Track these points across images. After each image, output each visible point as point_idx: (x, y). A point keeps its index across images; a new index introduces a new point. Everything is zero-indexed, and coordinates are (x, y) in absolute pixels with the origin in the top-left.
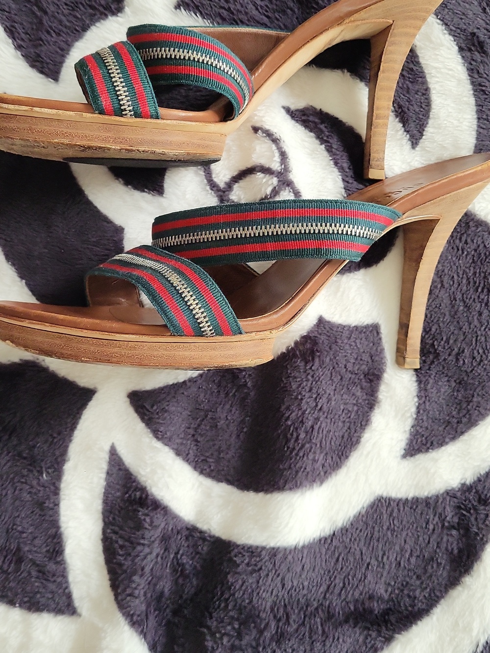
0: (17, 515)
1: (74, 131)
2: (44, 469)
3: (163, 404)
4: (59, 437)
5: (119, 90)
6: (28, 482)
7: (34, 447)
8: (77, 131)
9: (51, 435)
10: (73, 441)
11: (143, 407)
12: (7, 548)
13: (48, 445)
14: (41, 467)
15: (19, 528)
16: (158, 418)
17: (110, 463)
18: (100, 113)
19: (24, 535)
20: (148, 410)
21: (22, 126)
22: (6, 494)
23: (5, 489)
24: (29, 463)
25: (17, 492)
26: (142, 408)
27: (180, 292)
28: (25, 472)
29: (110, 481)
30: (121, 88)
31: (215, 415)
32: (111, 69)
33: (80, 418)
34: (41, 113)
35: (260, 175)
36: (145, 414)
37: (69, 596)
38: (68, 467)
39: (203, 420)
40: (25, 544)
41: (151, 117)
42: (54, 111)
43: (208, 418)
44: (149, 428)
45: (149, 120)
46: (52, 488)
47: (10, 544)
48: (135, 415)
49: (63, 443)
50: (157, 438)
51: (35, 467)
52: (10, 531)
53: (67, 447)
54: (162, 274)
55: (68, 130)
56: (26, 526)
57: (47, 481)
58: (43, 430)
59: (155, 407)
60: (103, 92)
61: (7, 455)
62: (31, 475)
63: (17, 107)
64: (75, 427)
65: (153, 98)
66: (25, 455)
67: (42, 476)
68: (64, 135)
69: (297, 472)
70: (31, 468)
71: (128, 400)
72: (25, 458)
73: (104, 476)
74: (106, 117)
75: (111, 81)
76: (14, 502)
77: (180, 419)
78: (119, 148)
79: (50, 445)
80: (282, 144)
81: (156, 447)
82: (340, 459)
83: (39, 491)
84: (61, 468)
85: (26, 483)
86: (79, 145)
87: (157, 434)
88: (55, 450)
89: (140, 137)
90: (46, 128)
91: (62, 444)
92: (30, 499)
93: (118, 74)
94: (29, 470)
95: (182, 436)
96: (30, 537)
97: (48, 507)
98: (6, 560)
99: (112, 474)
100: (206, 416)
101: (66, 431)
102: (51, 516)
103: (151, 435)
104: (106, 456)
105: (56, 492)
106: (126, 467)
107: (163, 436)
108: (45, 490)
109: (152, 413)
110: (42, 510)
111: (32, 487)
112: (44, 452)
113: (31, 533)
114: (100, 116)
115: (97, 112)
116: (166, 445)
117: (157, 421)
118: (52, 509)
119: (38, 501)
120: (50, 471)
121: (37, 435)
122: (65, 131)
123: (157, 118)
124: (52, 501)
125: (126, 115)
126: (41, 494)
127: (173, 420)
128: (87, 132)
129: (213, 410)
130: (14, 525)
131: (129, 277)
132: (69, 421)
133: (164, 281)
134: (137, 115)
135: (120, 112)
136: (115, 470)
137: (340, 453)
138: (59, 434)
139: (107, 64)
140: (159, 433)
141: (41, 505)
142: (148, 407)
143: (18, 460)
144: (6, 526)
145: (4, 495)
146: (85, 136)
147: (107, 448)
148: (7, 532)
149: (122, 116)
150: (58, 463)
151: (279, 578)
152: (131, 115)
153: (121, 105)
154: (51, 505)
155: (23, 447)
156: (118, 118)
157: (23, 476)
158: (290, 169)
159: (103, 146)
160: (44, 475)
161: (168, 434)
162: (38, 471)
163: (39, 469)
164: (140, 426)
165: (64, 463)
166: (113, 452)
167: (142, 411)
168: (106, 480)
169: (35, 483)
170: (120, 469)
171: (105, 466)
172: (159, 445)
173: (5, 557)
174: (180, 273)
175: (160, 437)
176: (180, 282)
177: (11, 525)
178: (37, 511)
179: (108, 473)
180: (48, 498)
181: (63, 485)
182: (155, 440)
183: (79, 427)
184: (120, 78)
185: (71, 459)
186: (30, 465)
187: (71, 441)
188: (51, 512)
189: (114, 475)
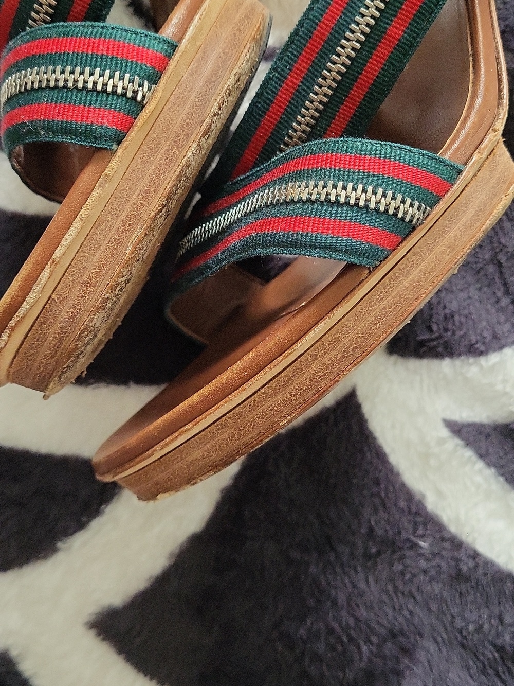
0: (449, 617)
1: (128, 208)
2: (412, 538)
3: (438, 314)
4: (382, 486)
5: (95, 83)
6: (415, 571)
7: (371, 530)
8: (131, 203)
9: (372, 495)
10: (401, 471)
11: (422, 343)
12: (486, 663)
13: (381, 509)
14: (408, 540)
15: (471, 628)
16: (454, 333)
17: (468, 444)
18: (119, 143)
19: (486, 627)
20: (430, 340)
21: (73, 298)
22: (411, 613)
23: (401, 609)
24: (389, 551)
25: (418, 597)
26: (423, 346)
27: (323, 198)
28: (398, 567)
29: (494, 460)
30: (92, 78)
31: (508, 252)
32: (48, 81)
33: (375, 439)
34: (69, 247)
36: (435, 347)
38: (432, 504)
39: (501, 273)
40: (499, 635)
41: (169, 56)
42: (77, 223)
43: (504, 265)
44: (459, 355)
45: (173, 63)
46: (447, 545)
47: (483, 654)
48: (425, 362)
49: (394, 487)
50: (481, 353)
51: (401, 549)
52: (465, 641)
53: (403, 485)
54: (271, 203)
55: (121, 218)
56: (474, 616)
57: (431, 545)
58: (357, 502)
59: (435, 327)
60: (86, 114)
61: (356, 572)
62: (408, 562)
63: (37, 288)
64: (385, 454)
65: (136, 34)
66: (374, 550)
67: (421, 547)
68: (127, 228)
70: (398, 555)
71: (394, 358)
72: (379, 553)
73: (480, 464)
74: (132, 134)
75: (72, 90)
76: (428, 608)
77: (477, 304)
78: (195, 146)
79: (384, 506)
81: (494, 366)
83: (438, 566)
84: (427, 513)
85: (414, 575)
86: (157, 214)
87: (475, 350)
88: (395, 505)
89: (192, 98)
90: (97, 256)
91: (395, 490)
92: (440, 585)
93: (63, 72)
94: (400, 560)
95: (502, 318)
96: (495, 622)
97: (470, 569)
98: (502, 675)
99: (487, 450)
100: (500, 265)
101: (380, 471)
102: (485, 574)
103: (471, 360)
104: (454, 443)
105: (456, 544)
106: (490, 426)
107: (484, 343)
108: (442, 557)
109: (440, 337)
110: (468, 579)
111: (425, 572)
112: (388, 522)
113: (490, 617)
114: (125, 143)
115: (114, 147)
116: (501, 348)
117: (456, 337)
118: (476, 566)
119: (451, 576)
120: (420, 531)
121: (357, 514)
122: (119, 224)
123: (174, 47)
124: (464, 558)
125: (144, 96)
126: (445, 567)
127: (471, 314)
128: (141, 186)
129: (497, 250)
130: (461, 633)
131: (231, 256)
132: (368, 456)
133: (284, 210)
134: (154, 79)
135: (136, 106)
136: (483, 444)
138: (377, 483)
139: (36, 86)
140: (476, 346)
141: (459, 577)
142: (426, 336)
143: (375, 564)
144: (455, 642)
145: (409, 616)
146: (146, 192)
147: (445, 432)
148: (464, 647)
149: (142, 106)
150: (418, 514)
152: (149, 89)
153: (124, 95)
154: (471, 564)
155: (360, 544)
156: (144, 115)
157: (402, 574)
159: (178, 171)
160: (422, 544)
161: (486, 334)
162: (411, 548)
163: (407, 545)
164: (446, 365)
165: (423, 505)
166: (456, 428)
167: (425, 349)
168: (489, 464)
169: (423, 564)
170: (488, 436)
171: (469, 453)
172: (494, 358)
173: (497, 674)
174: (294, 177)
175: (483, 348)
176: (307, 186)
177: (458, 634)
178: (463, 587)
179: (481, 456)
180: (457, 560)
181: (453, 529)
182: (482, 360)
183: (387, 449)
184: (72, 72)
185: (423, 492)
186: (394, 552)
187: (397, 475)
188: (480, 570)
189: (491, 450)
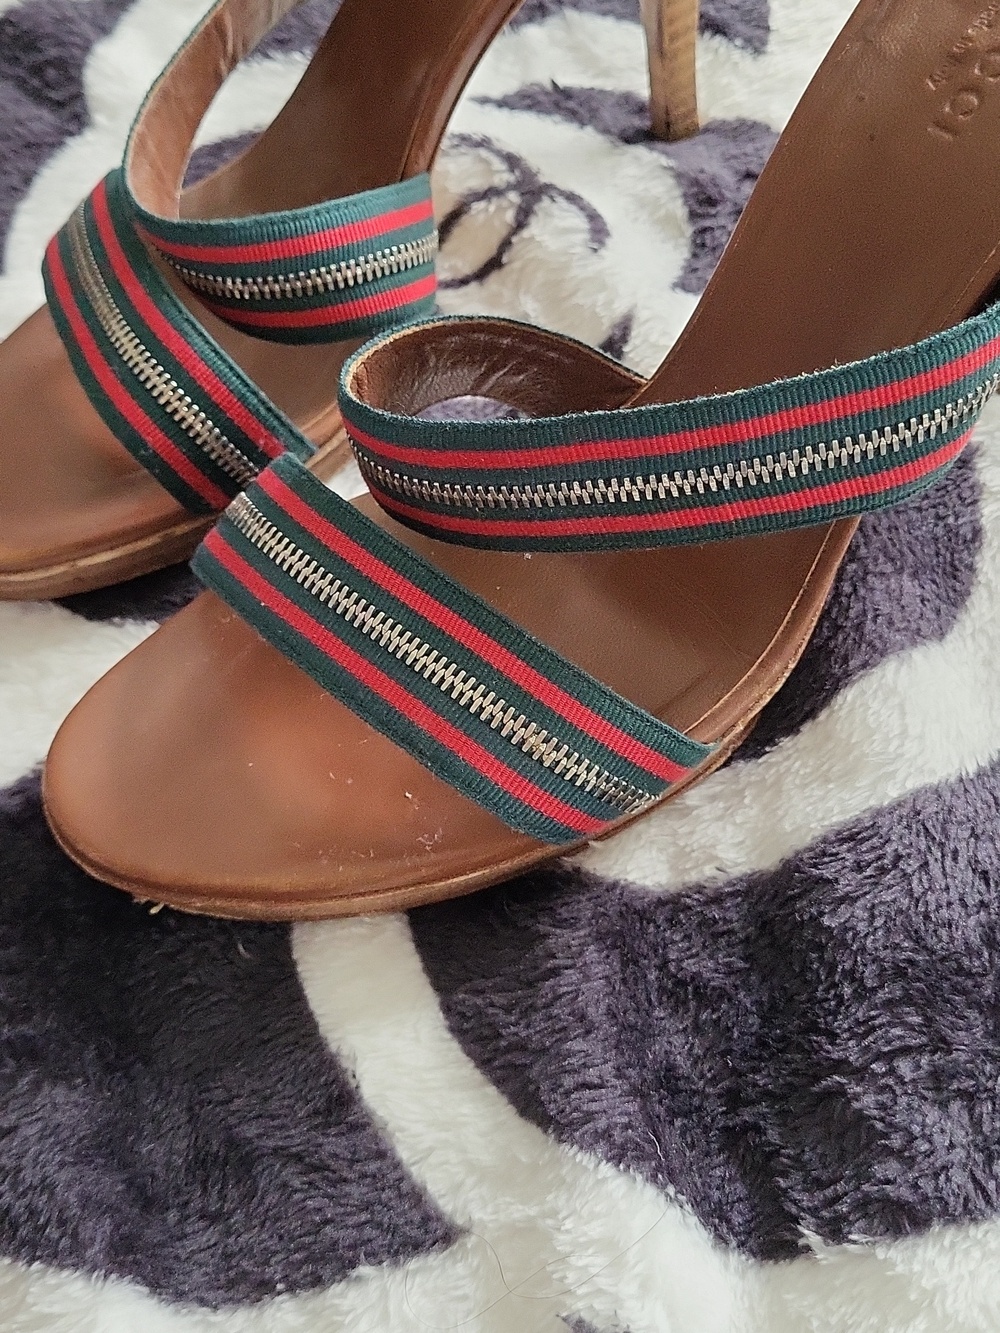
35: (478, 206)
37: (417, 1197)
57: (252, 959)
69: (859, 627)
80: (497, 145)
82: (955, 578)
137: (949, 569)
151: (962, 863)
158: (534, 170)
